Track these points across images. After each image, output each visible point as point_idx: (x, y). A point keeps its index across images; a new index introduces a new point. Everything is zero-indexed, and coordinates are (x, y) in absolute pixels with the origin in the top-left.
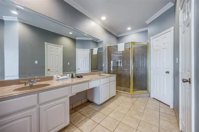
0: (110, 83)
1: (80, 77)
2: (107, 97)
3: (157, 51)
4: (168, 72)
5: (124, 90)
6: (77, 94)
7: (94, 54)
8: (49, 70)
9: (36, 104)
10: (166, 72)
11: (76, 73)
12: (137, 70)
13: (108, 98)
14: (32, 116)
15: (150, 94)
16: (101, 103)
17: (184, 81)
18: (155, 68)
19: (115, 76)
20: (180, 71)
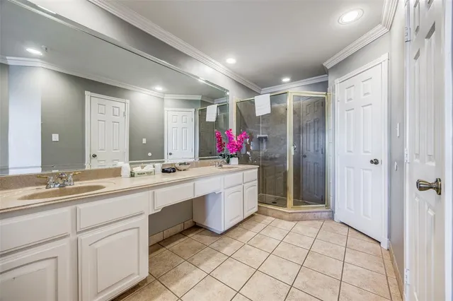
0: (245, 185)
1: (170, 172)
2: (238, 216)
3: (349, 112)
4: (375, 162)
5: (274, 203)
6: (165, 209)
7: (207, 120)
8: (95, 156)
9: (69, 232)
10: (372, 162)
11: (164, 162)
12: (305, 156)
13: (241, 219)
14: (59, 259)
15: (333, 212)
16: (223, 230)
17: (422, 186)
18: (346, 151)
19: (255, 168)
20: (407, 159)
